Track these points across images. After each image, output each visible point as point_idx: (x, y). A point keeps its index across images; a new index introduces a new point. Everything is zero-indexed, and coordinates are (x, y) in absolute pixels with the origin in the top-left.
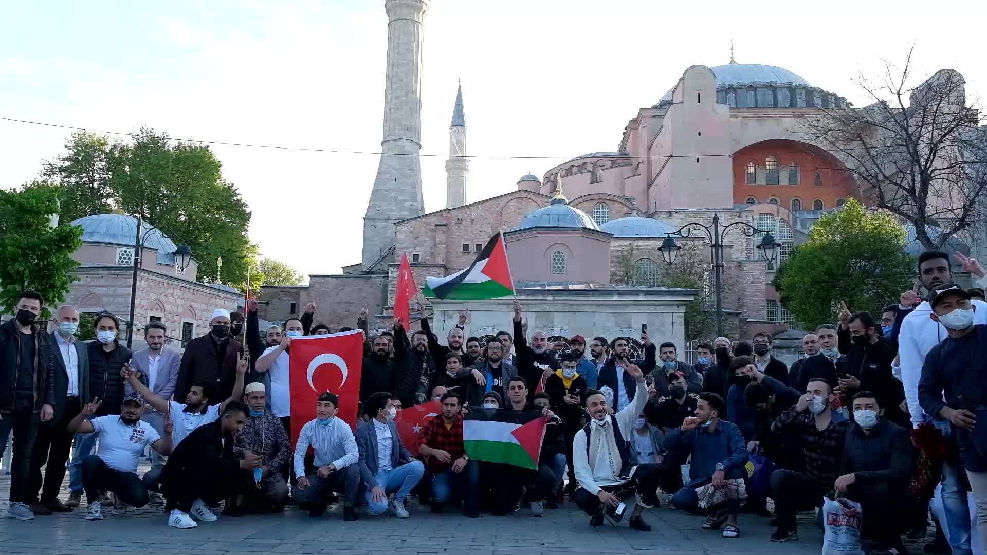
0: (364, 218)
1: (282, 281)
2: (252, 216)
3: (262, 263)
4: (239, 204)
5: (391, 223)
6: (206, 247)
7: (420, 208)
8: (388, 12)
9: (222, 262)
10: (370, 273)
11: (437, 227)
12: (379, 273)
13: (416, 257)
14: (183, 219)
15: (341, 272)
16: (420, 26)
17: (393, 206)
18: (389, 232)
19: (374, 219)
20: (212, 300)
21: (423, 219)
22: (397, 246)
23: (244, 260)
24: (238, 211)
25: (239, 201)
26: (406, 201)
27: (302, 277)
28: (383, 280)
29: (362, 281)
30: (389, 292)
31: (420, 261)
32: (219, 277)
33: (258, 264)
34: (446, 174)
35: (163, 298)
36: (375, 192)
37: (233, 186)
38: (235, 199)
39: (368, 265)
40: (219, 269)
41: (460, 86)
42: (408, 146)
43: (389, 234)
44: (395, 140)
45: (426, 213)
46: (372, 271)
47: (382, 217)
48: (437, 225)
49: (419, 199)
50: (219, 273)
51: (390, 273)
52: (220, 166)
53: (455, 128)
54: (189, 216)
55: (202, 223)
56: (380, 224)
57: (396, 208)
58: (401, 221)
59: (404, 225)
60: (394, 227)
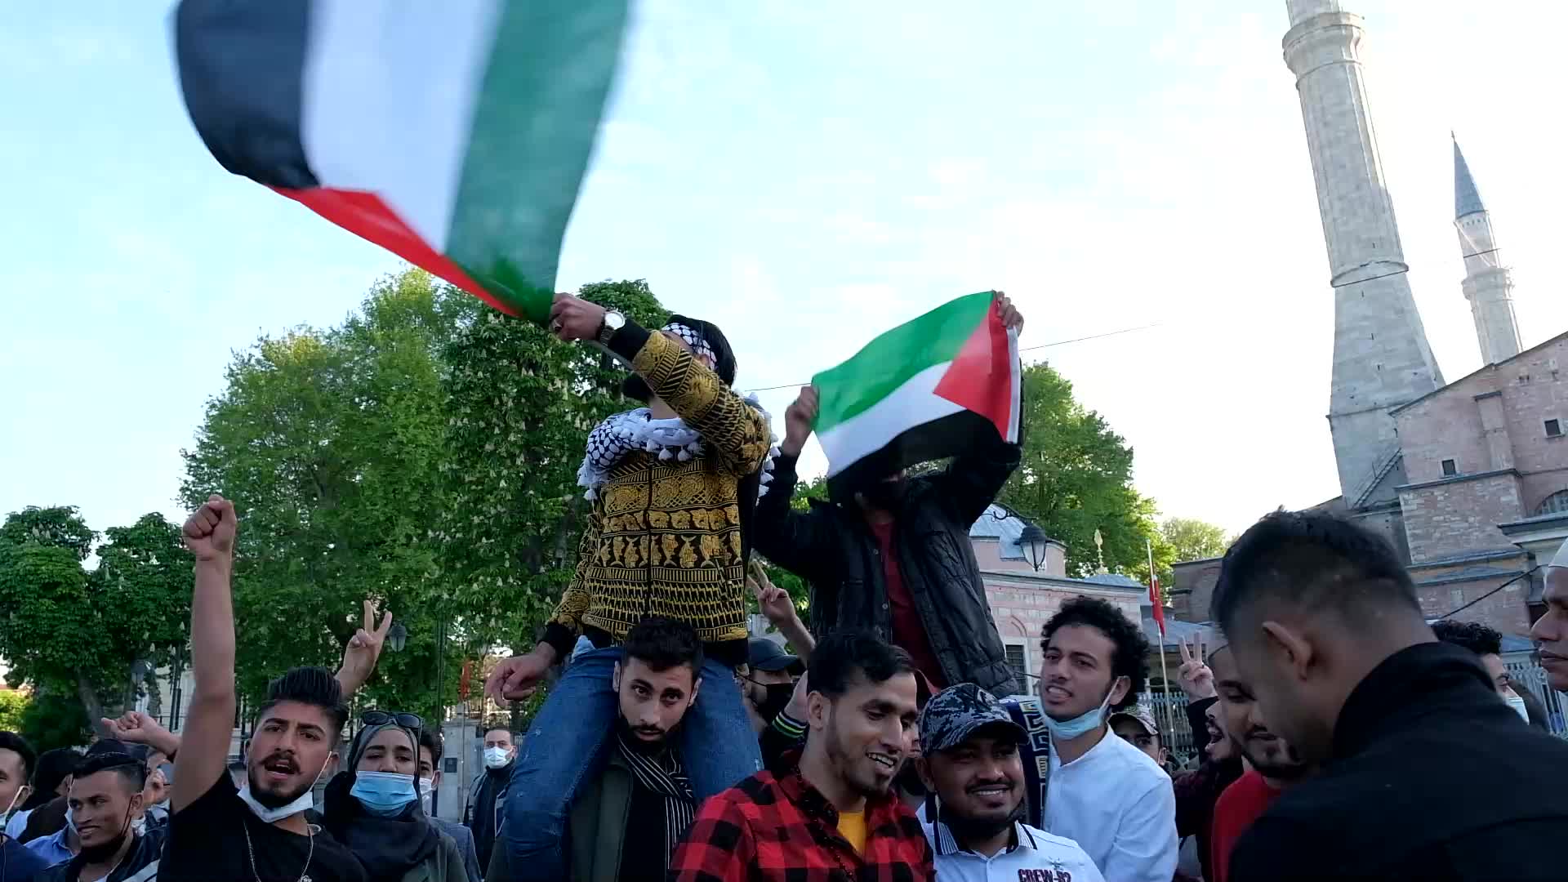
0: (1327, 417)
1: (1206, 550)
2: (1134, 455)
3: (1166, 526)
4: (1111, 439)
5: (1382, 416)
6: (1072, 518)
7: (1433, 377)
8: (1291, 66)
9: (1103, 537)
10: (1361, 510)
11: (1480, 402)
12: (1379, 508)
13: (1448, 465)
14: (1030, 480)
16: (1356, 65)
17: (1378, 384)
18: (1382, 431)
19: (1348, 415)
21: (1448, 394)
22: (1404, 452)
23: (1136, 527)
24: (1111, 451)
25: (1110, 434)
26: (1400, 369)
28: (1390, 518)
30: (1409, 540)
31: (1458, 471)
32: (1101, 562)
33: (1162, 529)
36: (1337, 369)
37: (1095, 413)
38: (1103, 432)
39: (1354, 498)
40: (1100, 550)
41: (1455, 143)
42: (1383, 273)
43: (1385, 434)
44: (1355, 270)
45: (1448, 383)
46: (1367, 505)
47: (1358, 408)
48: (1477, 399)
49: (1427, 359)
50: (1100, 556)
51: (1402, 503)
52: (1070, 388)
53: (1465, 220)
54: (1040, 474)
55: (1059, 480)
56: (1361, 422)
57: (1386, 387)
58: (1399, 408)
59: (1407, 414)
60: (1390, 420)
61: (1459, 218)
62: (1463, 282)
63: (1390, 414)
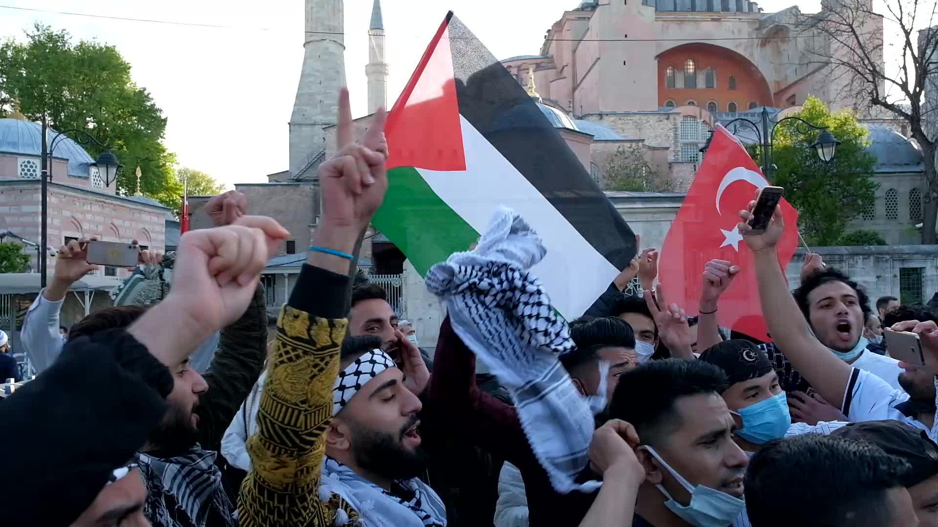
0: (289, 123)
1: (203, 190)
2: (168, 123)
3: (180, 172)
4: (153, 109)
5: (318, 129)
9: (142, 172)
10: (298, 180)
12: (306, 181)
14: (91, 126)
15: (266, 181)
17: (319, 110)
18: (316, 138)
19: (299, 124)
20: (136, 215)
22: (326, 151)
23: (161, 169)
24: (153, 117)
25: (153, 105)
26: (332, 105)
27: (224, 185)
28: (312, 187)
29: (290, 190)
32: (138, 189)
33: (176, 173)
34: (366, 79)
35: (79, 216)
36: (298, 96)
37: (145, 89)
38: (148, 104)
39: (296, 173)
40: (139, 180)
42: (332, 47)
43: (317, 140)
44: (318, 41)
46: (301, 178)
47: (307, 122)
50: (138, 185)
52: (129, 68)
53: (373, 32)
54: (99, 122)
55: (113, 130)
56: (306, 130)
57: (322, 113)
58: (328, 126)
59: (331, 131)
60: (322, 132)
61: (370, 30)
62: (367, 66)
63: (323, 129)
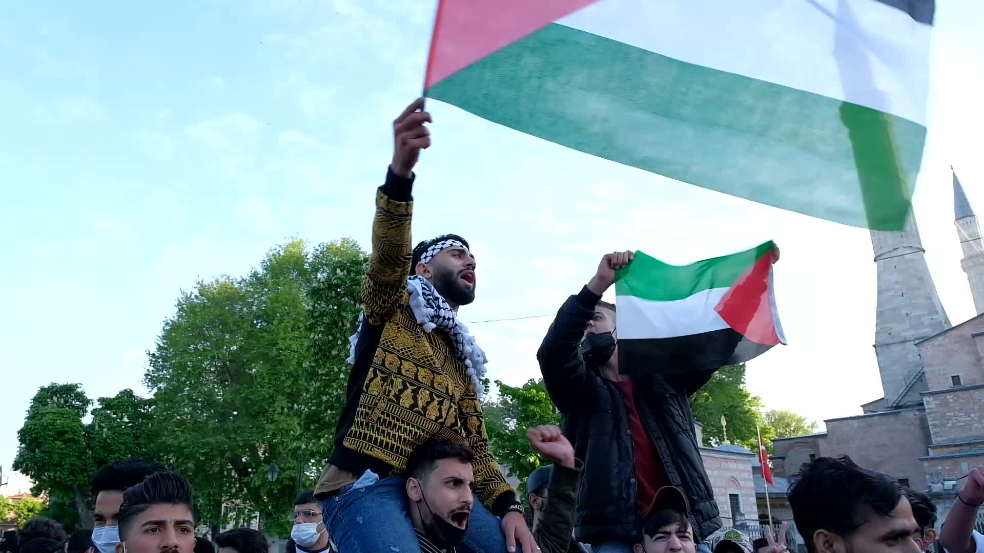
0: (874, 346)
1: (794, 431)
3: (768, 415)
5: (910, 346)
6: (706, 408)
7: (943, 321)
9: (726, 420)
10: (897, 407)
11: (976, 338)
12: (909, 406)
13: (956, 379)
15: (861, 412)
17: (907, 325)
18: (910, 356)
19: (887, 345)
20: (724, 464)
21: (954, 332)
22: (925, 369)
23: (748, 415)
26: (923, 316)
27: (815, 423)
28: (917, 413)
29: (891, 419)
30: (930, 427)
31: (962, 383)
32: (725, 437)
33: (764, 416)
34: (965, 275)
36: (880, 315)
39: (893, 399)
40: (724, 429)
41: (954, 174)
42: (908, 254)
43: (912, 357)
44: (890, 251)
45: (953, 326)
46: (900, 404)
47: (895, 340)
48: (974, 336)
49: (940, 311)
50: (725, 433)
51: (925, 403)
53: (961, 221)
56: (896, 349)
57: (912, 327)
58: (922, 341)
59: (928, 345)
60: (916, 348)
61: (957, 220)
62: (962, 261)
63: (916, 345)
